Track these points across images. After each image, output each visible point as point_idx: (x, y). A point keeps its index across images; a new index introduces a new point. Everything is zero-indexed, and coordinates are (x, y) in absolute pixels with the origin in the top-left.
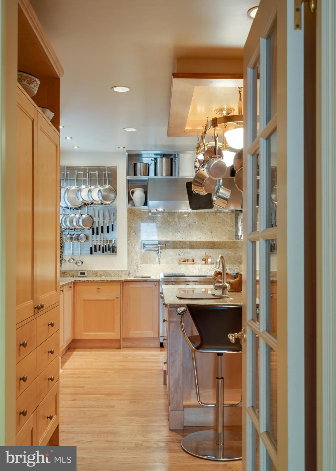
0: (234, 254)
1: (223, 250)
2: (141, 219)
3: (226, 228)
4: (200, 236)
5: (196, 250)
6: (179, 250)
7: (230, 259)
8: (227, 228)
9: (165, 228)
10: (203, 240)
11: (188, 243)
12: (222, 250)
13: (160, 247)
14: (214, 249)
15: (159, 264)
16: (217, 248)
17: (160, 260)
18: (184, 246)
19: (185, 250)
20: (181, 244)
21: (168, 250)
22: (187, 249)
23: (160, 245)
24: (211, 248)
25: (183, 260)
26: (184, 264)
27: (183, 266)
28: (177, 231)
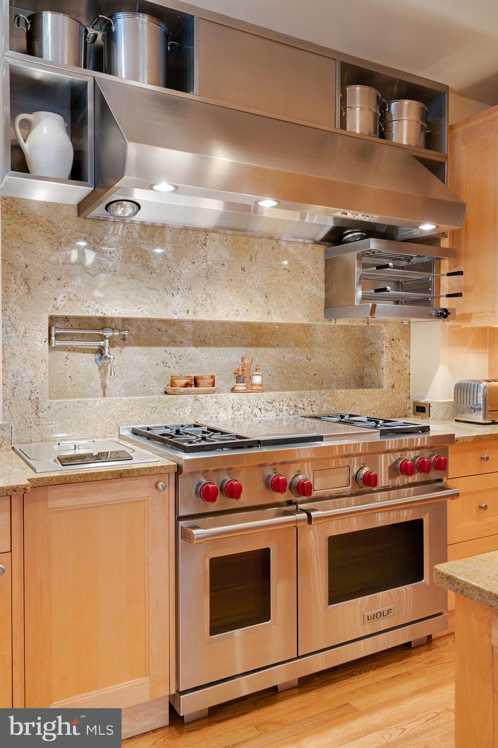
0: (306, 360)
1: (281, 350)
2: (50, 236)
3: (302, 287)
4: (236, 308)
5: (213, 350)
6: (163, 348)
7: (297, 375)
8: (305, 287)
9: (132, 277)
10: (245, 320)
11: (189, 328)
12: (278, 349)
13: (110, 338)
14: (257, 346)
15: (104, 395)
16: (265, 346)
17: (108, 382)
18: (179, 338)
19: (182, 350)
20: (171, 332)
21: (130, 348)
22: (189, 345)
23: (111, 334)
24: (251, 345)
25: (184, 382)
26: (189, 393)
27: (190, 398)
28: (171, 287)
